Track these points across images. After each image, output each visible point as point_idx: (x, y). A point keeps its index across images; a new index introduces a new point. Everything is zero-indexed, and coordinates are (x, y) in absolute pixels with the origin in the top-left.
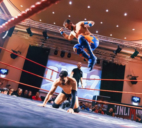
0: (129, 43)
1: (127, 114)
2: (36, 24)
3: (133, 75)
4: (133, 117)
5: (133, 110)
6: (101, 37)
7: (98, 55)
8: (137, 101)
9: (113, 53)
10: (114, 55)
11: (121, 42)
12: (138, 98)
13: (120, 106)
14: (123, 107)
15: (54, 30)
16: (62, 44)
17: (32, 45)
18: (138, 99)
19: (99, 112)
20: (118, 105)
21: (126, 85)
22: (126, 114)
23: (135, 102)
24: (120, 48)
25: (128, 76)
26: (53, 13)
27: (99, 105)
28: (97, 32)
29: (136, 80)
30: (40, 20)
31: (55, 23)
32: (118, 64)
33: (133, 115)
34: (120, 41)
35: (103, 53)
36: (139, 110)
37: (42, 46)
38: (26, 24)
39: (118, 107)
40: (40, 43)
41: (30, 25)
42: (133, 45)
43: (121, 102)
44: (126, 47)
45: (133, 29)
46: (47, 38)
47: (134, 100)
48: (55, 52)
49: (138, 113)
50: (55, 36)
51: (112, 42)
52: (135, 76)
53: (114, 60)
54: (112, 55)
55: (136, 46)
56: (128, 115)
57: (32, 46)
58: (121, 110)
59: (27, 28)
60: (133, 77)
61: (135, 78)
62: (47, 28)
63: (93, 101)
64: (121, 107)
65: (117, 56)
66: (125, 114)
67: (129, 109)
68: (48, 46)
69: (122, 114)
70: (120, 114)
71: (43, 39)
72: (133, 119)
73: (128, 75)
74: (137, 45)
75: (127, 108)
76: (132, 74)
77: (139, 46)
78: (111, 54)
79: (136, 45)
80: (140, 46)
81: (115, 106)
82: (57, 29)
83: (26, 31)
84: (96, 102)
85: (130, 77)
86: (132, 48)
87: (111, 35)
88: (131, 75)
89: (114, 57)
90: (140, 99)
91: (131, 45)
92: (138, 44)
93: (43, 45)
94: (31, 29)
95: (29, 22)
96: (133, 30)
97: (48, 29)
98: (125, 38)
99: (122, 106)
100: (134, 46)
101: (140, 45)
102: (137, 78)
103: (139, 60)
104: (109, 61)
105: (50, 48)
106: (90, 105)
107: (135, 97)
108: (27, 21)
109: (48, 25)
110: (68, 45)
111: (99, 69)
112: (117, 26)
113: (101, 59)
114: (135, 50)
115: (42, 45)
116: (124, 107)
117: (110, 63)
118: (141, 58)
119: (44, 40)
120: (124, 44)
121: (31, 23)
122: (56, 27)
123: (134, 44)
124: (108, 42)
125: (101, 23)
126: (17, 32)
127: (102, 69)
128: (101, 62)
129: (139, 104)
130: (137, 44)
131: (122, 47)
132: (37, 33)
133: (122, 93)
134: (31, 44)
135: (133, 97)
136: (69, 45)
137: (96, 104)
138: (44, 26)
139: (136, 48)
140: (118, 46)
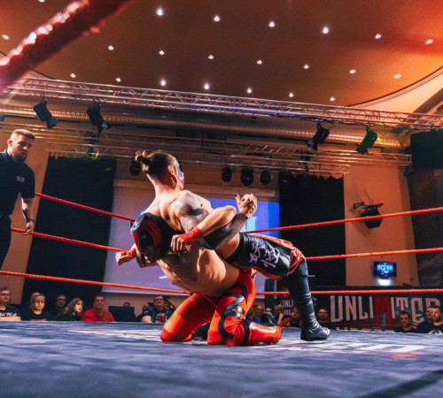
0: (348, 112)
1: (366, 314)
2: (60, 88)
3: (367, 203)
4: (384, 321)
5: (383, 299)
6: (266, 105)
7: (262, 158)
8: (387, 272)
9: (304, 147)
10: (308, 153)
11: (325, 112)
12: (389, 263)
13: (344, 295)
14: (354, 298)
15: (122, 100)
16: (150, 139)
17: (57, 156)
18: (391, 268)
19: (292, 325)
20: (340, 294)
21: (351, 233)
22: (363, 315)
23: (383, 277)
24: (324, 130)
25: (355, 208)
26: (111, 48)
27: (287, 303)
28: (249, 91)
29: (379, 214)
30: (73, 76)
31: (118, 80)
32: (321, 177)
33: (385, 316)
34: (320, 107)
35: (276, 149)
36: (398, 299)
37: (91, 155)
38: (29, 91)
39: (340, 298)
40: (82, 146)
41: (44, 92)
42: (359, 115)
43: (345, 283)
44: (341, 123)
45: (351, 69)
46: (104, 126)
47: (381, 271)
48: (131, 167)
49: (398, 305)
50: (127, 119)
51: (298, 116)
52: (375, 204)
53: (309, 166)
54: (301, 152)
55: (367, 119)
56: (372, 316)
57: (59, 158)
58: (351, 307)
59: (36, 104)
60: (369, 207)
61: (373, 210)
62: (98, 98)
63: (266, 295)
64: (347, 298)
65: (317, 154)
66: (361, 317)
67: (371, 298)
68: (109, 151)
69: (355, 318)
70: (348, 318)
71: (89, 134)
72: (384, 325)
73: (354, 205)
74: (369, 116)
75: (365, 297)
76: (364, 201)
77: (374, 116)
78: (298, 151)
79: (367, 115)
80: (377, 117)
81: (332, 297)
82: (131, 96)
83: (35, 114)
84: (275, 298)
85: (361, 209)
86: (356, 124)
87: (291, 95)
88: (362, 204)
89: (307, 159)
90: (394, 265)
91: (352, 117)
92: (373, 112)
93: (92, 150)
94: (48, 107)
95: (38, 86)
96: (352, 72)
97: (103, 98)
98: (332, 99)
99: (351, 295)
100: (362, 118)
101: (379, 112)
102: (379, 209)
103: (378, 156)
104: (294, 173)
105: (116, 157)
106: (260, 307)
107: (382, 263)
108: (30, 83)
109: (102, 88)
110: (168, 139)
111: (271, 199)
112: (306, 67)
113: (271, 169)
114: (367, 130)
115: (89, 151)
116: (357, 295)
117: (300, 176)
118: (382, 151)
119: (94, 136)
120: (332, 116)
121: (47, 87)
122: (126, 90)
123: (363, 113)
124: (289, 116)
125: (260, 62)
126: (3, 120)
127: (278, 196)
128: (272, 177)
129: (394, 280)
130: (368, 113)
131: (330, 125)
132: (67, 115)
133: (344, 258)
134: (52, 151)
135: (376, 264)
136: (173, 139)
137: (278, 302)
138: (89, 92)
139: (369, 122)
140: (319, 125)
